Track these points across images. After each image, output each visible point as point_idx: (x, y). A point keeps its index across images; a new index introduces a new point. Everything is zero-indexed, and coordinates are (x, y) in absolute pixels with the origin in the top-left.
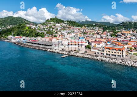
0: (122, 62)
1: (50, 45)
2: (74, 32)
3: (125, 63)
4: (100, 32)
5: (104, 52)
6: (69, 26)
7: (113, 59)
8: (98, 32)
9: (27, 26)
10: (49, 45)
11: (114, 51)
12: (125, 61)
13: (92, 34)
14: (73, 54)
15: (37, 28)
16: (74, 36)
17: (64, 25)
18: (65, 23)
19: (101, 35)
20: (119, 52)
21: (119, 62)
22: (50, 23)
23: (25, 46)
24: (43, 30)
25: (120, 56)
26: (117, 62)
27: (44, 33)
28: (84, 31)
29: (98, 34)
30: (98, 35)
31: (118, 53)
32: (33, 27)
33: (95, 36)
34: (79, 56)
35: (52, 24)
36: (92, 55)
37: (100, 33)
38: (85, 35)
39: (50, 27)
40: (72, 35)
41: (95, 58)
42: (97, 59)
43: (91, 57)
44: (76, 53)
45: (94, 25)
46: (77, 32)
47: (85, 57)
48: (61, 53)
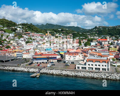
0: (109, 76)
1: (6, 61)
2: (35, 41)
3: (113, 76)
5: (86, 65)
7: (98, 73)
10: (4, 60)
11: (98, 64)
12: (112, 74)
14: (46, 72)
16: (37, 47)
20: (104, 64)
21: (106, 77)
25: (105, 69)
26: (103, 77)
28: (50, 39)
31: (103, 66)
34: (55, 73)
40: (33, 46)
41: (76, 74)
42: (79, 75)
43: (71, 74)
44: (49, 70)
45: (60, 30)
46: (40, 41)
47: (63, 73)
48: (28, 71)
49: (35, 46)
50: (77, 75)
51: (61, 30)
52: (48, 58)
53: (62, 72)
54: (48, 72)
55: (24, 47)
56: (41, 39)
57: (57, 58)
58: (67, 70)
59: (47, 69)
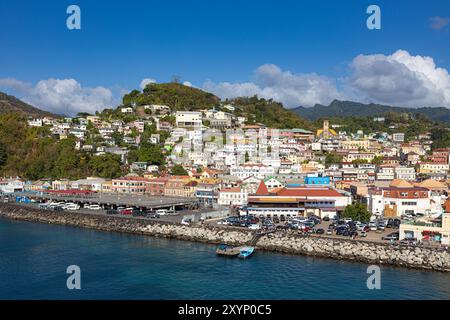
4: (413, 153)
5: (440, 226)
6: (246, 123)
8: (406, 151)
9: (31, 124)
13: (369, 160)
14: (279, 243)
15: (80, 135)
16: (278, 173)
17: (221, 116)
18: (226, 111)
19: (418, 165)
22: (148, 112)
23: (29, 215)
24: (112, 143)
27: (118, 159)
28: (330, 148)
29: (403, 160)
30: (404, 168)
32: (60, 129)
33: (386, 173)
34: (310, 249)
35: (158, 112)
36: (376, 244)
37: (415, 159)
38: (335, 167)
39: (149, 130)
40: (263, 168)
41: (393, 257)
42: (404, 259)
43: (372, 254)
44: (293, 239)
45: (380, 119)
46: (292, 153)
47: (343, 251)
48: (218, 240)
49: (269, 168)
50: (394, 260)
51: (383, 119)
52: (302, 203)
53: (336, 248)
54: (286, 246)
55: (232, 173)
56: (297, 147)
57: (337, 204)
58: (361, 242)
59: (283, 236)
